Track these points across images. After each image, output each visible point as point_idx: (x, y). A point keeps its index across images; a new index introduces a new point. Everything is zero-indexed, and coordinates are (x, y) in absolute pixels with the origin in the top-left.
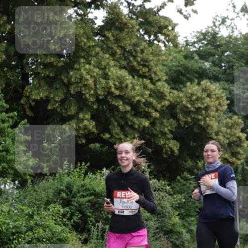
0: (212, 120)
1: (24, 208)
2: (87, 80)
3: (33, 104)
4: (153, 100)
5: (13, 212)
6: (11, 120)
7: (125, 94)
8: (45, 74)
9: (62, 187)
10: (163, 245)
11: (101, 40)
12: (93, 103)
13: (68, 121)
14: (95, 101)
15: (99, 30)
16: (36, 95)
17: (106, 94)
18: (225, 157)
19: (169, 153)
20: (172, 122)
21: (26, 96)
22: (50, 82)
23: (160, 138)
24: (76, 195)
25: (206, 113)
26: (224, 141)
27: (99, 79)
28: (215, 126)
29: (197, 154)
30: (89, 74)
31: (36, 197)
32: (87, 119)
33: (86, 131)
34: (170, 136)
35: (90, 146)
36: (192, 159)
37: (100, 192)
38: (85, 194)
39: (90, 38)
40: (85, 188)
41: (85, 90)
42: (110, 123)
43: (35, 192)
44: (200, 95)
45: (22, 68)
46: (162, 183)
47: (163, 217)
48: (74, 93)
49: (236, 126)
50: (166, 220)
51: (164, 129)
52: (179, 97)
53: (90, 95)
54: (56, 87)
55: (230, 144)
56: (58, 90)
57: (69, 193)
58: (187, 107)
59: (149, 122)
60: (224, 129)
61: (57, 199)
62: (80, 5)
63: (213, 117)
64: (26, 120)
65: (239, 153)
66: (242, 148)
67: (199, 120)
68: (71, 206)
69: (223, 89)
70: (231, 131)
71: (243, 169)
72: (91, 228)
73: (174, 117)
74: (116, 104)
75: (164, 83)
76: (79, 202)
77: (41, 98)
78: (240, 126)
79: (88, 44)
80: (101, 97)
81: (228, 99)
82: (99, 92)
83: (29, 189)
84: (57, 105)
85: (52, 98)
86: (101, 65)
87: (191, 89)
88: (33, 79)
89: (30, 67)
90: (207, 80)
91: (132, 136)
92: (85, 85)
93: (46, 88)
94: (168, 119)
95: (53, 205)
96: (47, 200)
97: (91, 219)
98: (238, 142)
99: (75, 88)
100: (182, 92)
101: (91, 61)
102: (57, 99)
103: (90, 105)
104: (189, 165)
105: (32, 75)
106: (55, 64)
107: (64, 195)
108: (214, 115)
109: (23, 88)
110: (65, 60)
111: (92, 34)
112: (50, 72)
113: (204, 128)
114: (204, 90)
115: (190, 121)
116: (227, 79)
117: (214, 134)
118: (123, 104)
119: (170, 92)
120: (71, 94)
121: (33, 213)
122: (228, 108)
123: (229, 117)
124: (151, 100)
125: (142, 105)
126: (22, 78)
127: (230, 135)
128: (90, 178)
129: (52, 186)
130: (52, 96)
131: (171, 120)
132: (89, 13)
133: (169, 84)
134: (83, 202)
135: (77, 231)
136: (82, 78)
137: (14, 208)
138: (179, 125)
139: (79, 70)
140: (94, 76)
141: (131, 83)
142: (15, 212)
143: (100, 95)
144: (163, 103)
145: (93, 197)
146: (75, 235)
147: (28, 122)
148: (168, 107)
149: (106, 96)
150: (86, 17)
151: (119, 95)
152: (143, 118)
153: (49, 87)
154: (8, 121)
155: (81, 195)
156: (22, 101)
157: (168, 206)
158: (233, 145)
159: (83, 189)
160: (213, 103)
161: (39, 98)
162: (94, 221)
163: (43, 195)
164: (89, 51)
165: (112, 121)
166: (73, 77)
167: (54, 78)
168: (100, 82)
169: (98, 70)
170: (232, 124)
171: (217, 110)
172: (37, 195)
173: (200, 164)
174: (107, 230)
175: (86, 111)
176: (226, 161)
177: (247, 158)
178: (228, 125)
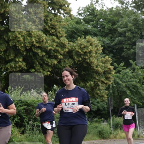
0: (93, 59)
2: (19, 38)
7: (42, 46)
12: (23, 51)
13: (9, 63)
14: (25, 50)
17: (31, 46)
18: (102, 80)
20: (70, 61)
24: (16, 105)
25: (90, 55)
26: (101, 71)
27: (26, 37)
28: (96, 62)
29: (86, 79)
30: (20, 35)
36: (83, 82)
37: (30, 103)
38: (21, 105)
40: (21, 101)
41: (18, 44)
42: (34, 63)
44: (86, 45)
48: (12, 46)
49: (107, 62)
51: (66, 65)
52: (74, 46)
55: (104, 73)
56: (2, 44)
58: (79, 52)
59: (57, 61)
60: (101, 64)
65: (110, 77)
66: (111, 74)
67: (86, 59)
69: (99, 40)
70: (105, 65)
71: (113, 87)
72: (26, 124)
73: (72, 57)
74: (37, 52)
75: (65, 38)
76: (18, 110)
78: (110, 62)
81: (102, 46)
82: (27, 45)
84: (2, 53)
87: (80, 41)
90: (89, 36)
91: (48, 70)
92: (18, 41)
94: (68, 59)
97: (26, 119)
98: (109, 71)
99: (12, 43)
100: (76, 43)
102: (2, 50)
103: (22, 53)
104: (82, 85)
108: (95, 56)
110: (5, 26)
113: (89, 63)
114: (88, 42)
115: (81, 60)
116: (101, 35)
117: (95, 67)
118: (41, 51)
119: (68, 44)
120: (10, 46)
122: (103, 51)
123: (103, 57)
124: (58, 48)
125: (52, 51)
127: (105, 68)
131: (70, 60)
133: (67, 39)
134: (20, 109)
135: (17, 127)
136: (16, 37)
138: (75, 62)
139: (14, 32)
140: (23, 36)
141: (45, 39)
143: (27, 47)
144: (65, 50)
145: (26, 106)
146: (16, 129)
148: (67, 52)
151: (38, 46)
152: (54, 59)
155: (19, 106)
158: (106, 73)
160: (94, 49)
162: (27, 120)
166: (11, 36)
168: (27, 39)
169: (25, 32)
170: (105, 61)
171: (96, 53)
173: (88, 85)
174: (35, 125)
175: (20, 56)
176: (102, 82)
177: (115, 80)
178: (103, 61)
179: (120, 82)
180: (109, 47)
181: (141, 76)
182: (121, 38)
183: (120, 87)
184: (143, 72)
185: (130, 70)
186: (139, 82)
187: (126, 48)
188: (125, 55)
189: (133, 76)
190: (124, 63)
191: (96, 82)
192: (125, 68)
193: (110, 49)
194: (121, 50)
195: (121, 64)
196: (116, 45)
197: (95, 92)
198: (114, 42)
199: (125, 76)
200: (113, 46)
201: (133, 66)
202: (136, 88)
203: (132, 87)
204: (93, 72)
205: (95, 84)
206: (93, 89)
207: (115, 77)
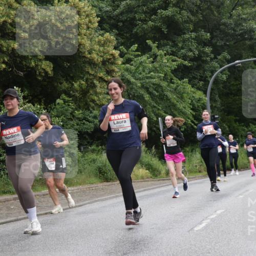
0: (83, 39)
19: (43, 74)
23: (31, 59)
26: (98, 60)
28: (88, 45)
29: (71, 75)
34: (42, 57)
36: (67, 80)
46: (37, 107)
49: (108, 43)
55: (104, 63)
60: (96, 47)
63: (85, 35)
65: (113, 71)
66: (116, 65)
69: (93, 6)
70: (104, 49)
75: (30, 1)
78: (112, 43)
81: (98, 16)
91: (2, 60)
98: (112, 60)
104: (65, 86)
108: (86, 33)
117: (87, 53)
122: (99, 26)
123: (101, 35)
125: (9, 25)
127: (105, 53)
133: (35, 2)
158: (107, 63)
160: (83, 21)
170: (105, 41)
171: (88, 28)
173: (76, 85)
176: (101, 79)
177: (122, 76)
178: (101, 42)
179: (133, 80)
180: (110, 18)
181: (167, 68)
182: (131, 2)
183: (132, 89)
184: (170, 61)
185: (148, 58)
186: (165, 79)
187: (140, 20)
188: (138, 31)
189: (153, 69)
190: (136, 45)
191: (91, 79)
192: (140, 53)
193: (112, 21)
194: (132, 23)
195: (132, 48)
196: (122, 13)
197: (89, 98)
198: (119, 9)
199: (141, 68)
200: (117, 16)
201: (153, 51)
202: (160, 90)
203: (153, 87)
204: (85, 62)
205: (88, 84)
206: (85, 93)
207: (123, 71)
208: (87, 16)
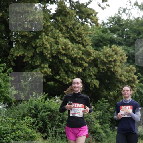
0: (118, 68)
1: (10, 119)
2: (46, 45)
3: (15, 59)
4: (84, 56)
5: (4, 121)
6: (2, 68)
7: (68, 53)
8: (22, 42)
9: (32, 107)
10: (90, 140)
11: (54, 22)
12: (50, 58)
13: (36, 69)
14: (51, 57)
15: (53, 16)
16: (17, 53)
17: (57, 53)
19: (93, 87)
21: (11, 54)
22: (25, 46)
23: (88, 78)
24: (40, 111)
25: (114, 64)
26: (125, 80)
27: (53, 44)
28: (120, 72)
30: (47, 42)
31: (17, 113)
32: (46, 68)
33: (46, 75)
34: (94, 77)
35: (48, 83)
36: (106, 90)
37: (54, 109)
38: (45, 111)
39: (48, 21)
40: (45, 107)
41: (45, 51)
42: (60, 70)
43: (16, 110)
44: (111, 54)
45: (9, 38)
47: (90, 124)
48: (39, 52)
49: (131, 71)
50: (92, 126)
51: (90, 73)
52: (99, 55)
53: (48, 54)
54: (28, 49)
55: (128, 82)
56: (30, 51)
57: (36, 110)
58: (103, 61)
59: (82, 69)
60: (125, 73)
61: (29, 114)
62: (42, 1)
63: (119, 66)
64: (11, 68)
65: (133, 87)
66: (135, 84)
67: (110, 68)
68: (37, 118)
69: (124, 50)
70: (129, 74)
71: (136, 96)
72: (49, 130)
73: (96, 66)
74: (63, 59)
75: (90, 47)
76: (42, 115)
77: (20, 55)
78: (134, 71)
79: (47, 24)
80: (54, 55)
81: (127, 56)
82: (53, 52)
83: (13, 108)
84: (29, 59)
85: (26, 55)
86: (54, 36)
87: (106, 50)
88: (15, 44)
89: (13, 37)
90: (115, 45)
91: (72, 77)
92: (45, 48)
93: (22, 49)
94: (93, 68)
95: (27, 117)
96: (24, 114)
97: (49, 125)
98: (133, 81)
99: (39, 50)
100: (101, 52)
101: (48, 34)
102: (29, 56)
103: (48, 60)
104: (105, 93)
105: (14, 42)
106: (28, 35)
107: (33, 111)
108: (119, 65)
109: (9, 50)
110: (33, 33)
111: (49, 18)
112: (25, 40)
113: (113, 72)
114: (113, 51)
115: (105, 68)
116: (126, 44)
117: (119, 76)
118: (67, 58)
119: (94, 52)
120: (37, 53)
121: (15, 122)
122: (127, 61)
123: (127, 66)
124: (83, 56)
125: (78, 59)
126: (9, 44)
127: (129, 76)
128: (48, 102)
129: (26, 106)
130: (26, 54)
131: (95, 68)
132: (47, 6)
133: (93, 47)
134: (44, 115)
135: (40, 132)
136: (43, 44)
137: (5, 119)
138: (99, 71)
139: (42, 39)
140: (50, 43)
141: (72, 47)
142: (5, 121)
143: (54, 54)
144: (90, 58)
145: (50, 112)
146: (40, 134)
147: (12, 69)
148: (92, 61)
149: (57, 54)
150: (46, 9)
151: (65, 54)
152: (79, 67)
153: (24, 49)
154: (1, 69)
155: (43, 111)
156: (9, 57)
157: (93, 117)
158: (130, 82)
159: (44, 108)
160: (119, 58)
161: (18, 55)
162: (50, 126)
163: (21, 111)
164: (47, 28)
165: (60, 69)
166: (38, 43)
167: (27, 44)
168: (54, 46)
169: (52, 39)
170: (129, 70)
171: (121, 62)
172: (18, 112)
173: (111, 93)
174: (58, 132)
175: (46, 63)
177: (138, 90)
178: (127, 70)
180: (133, 56)
191: (120, 91)
193: (134, 58)
204: (117, 81)
205: (118, 93)
206: (116, 98)
207: (139, 87)
208: (121, 55)
